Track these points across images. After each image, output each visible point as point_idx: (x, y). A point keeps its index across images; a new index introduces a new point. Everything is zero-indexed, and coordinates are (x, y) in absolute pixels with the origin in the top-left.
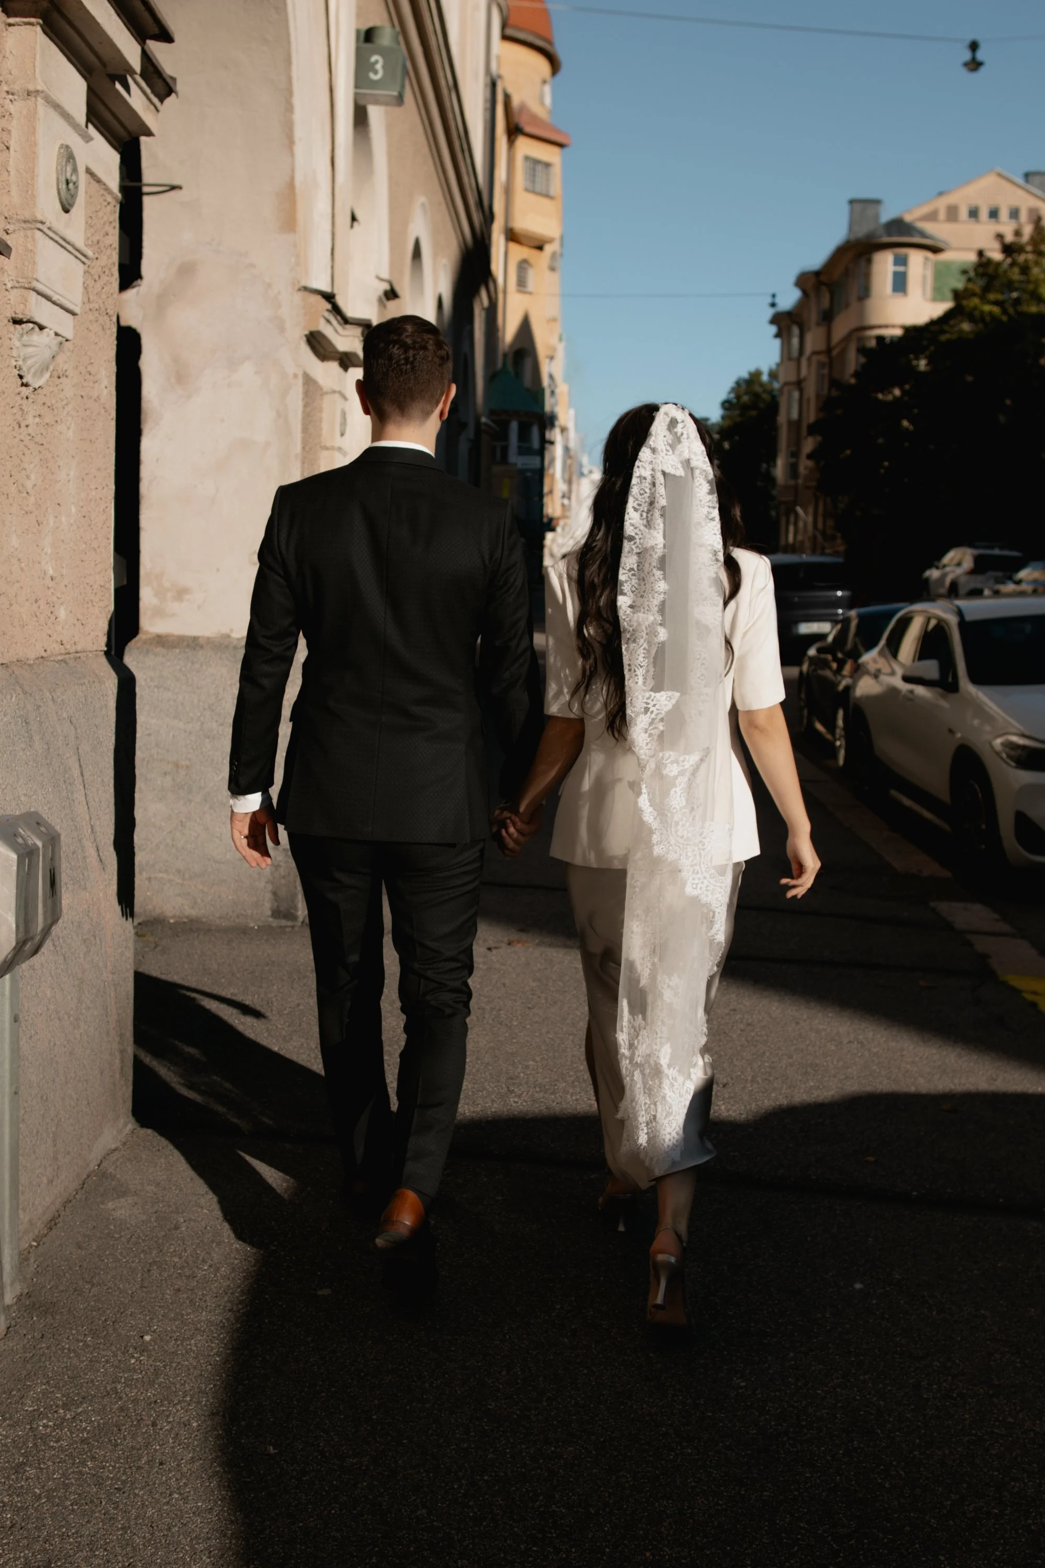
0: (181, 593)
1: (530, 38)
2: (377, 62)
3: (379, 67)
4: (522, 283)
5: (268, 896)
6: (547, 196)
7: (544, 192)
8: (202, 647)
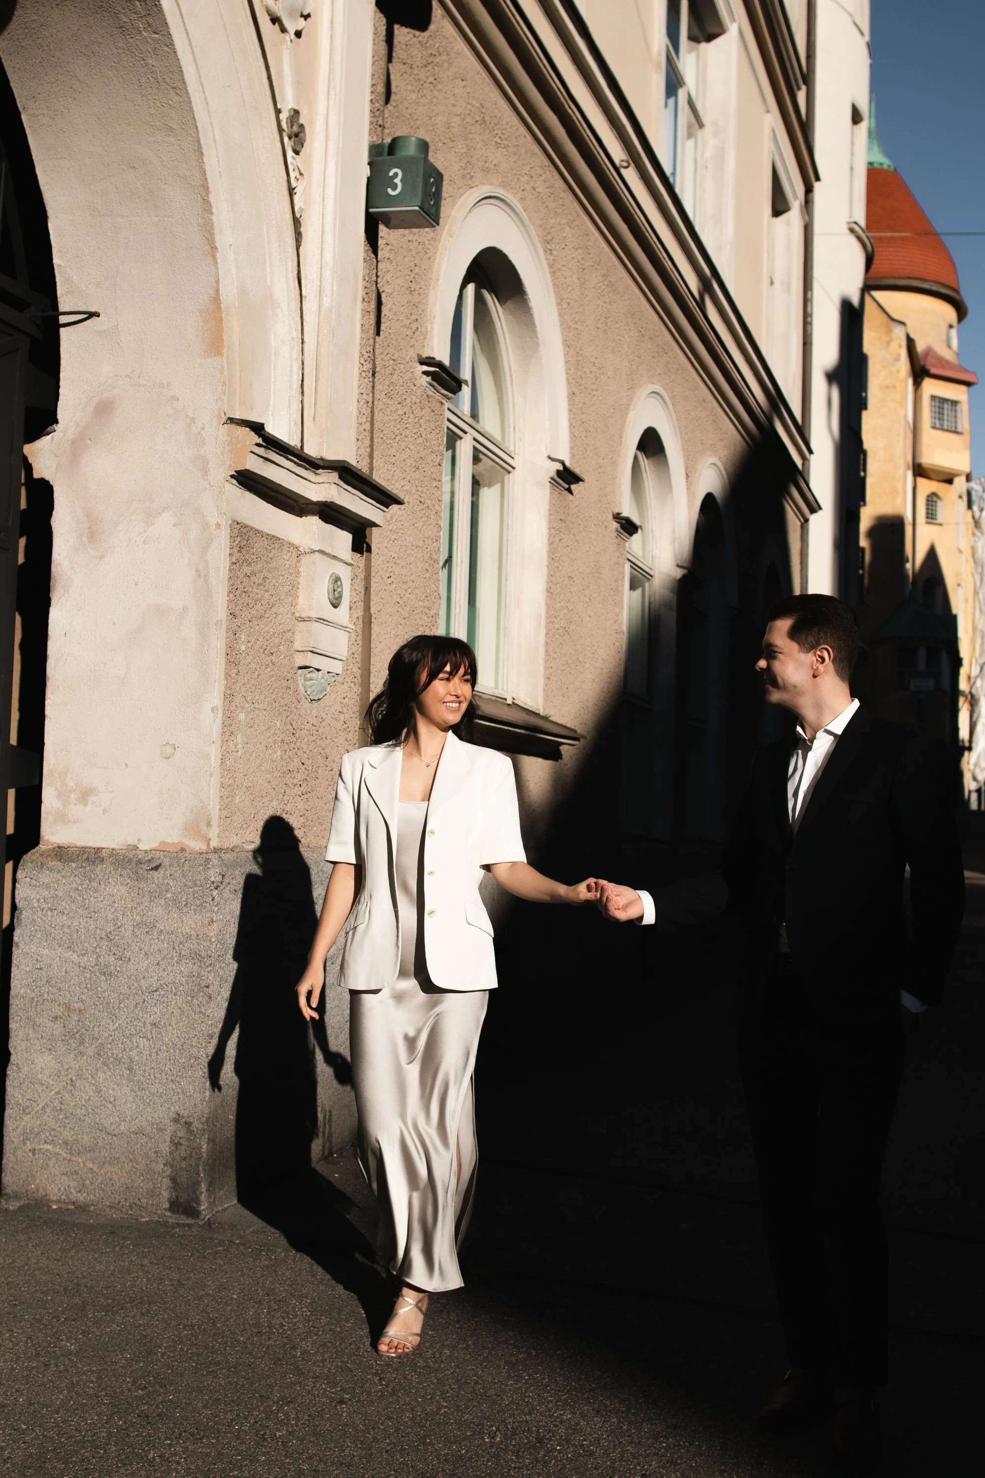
0: (86, 794)
1: (935, 288)
2: (396, 175)
3: (398, 181)
4: (931, 516)
5: (166, 1182)
6: (956, 432)
7: (953, 429)
8: (102, 860)
